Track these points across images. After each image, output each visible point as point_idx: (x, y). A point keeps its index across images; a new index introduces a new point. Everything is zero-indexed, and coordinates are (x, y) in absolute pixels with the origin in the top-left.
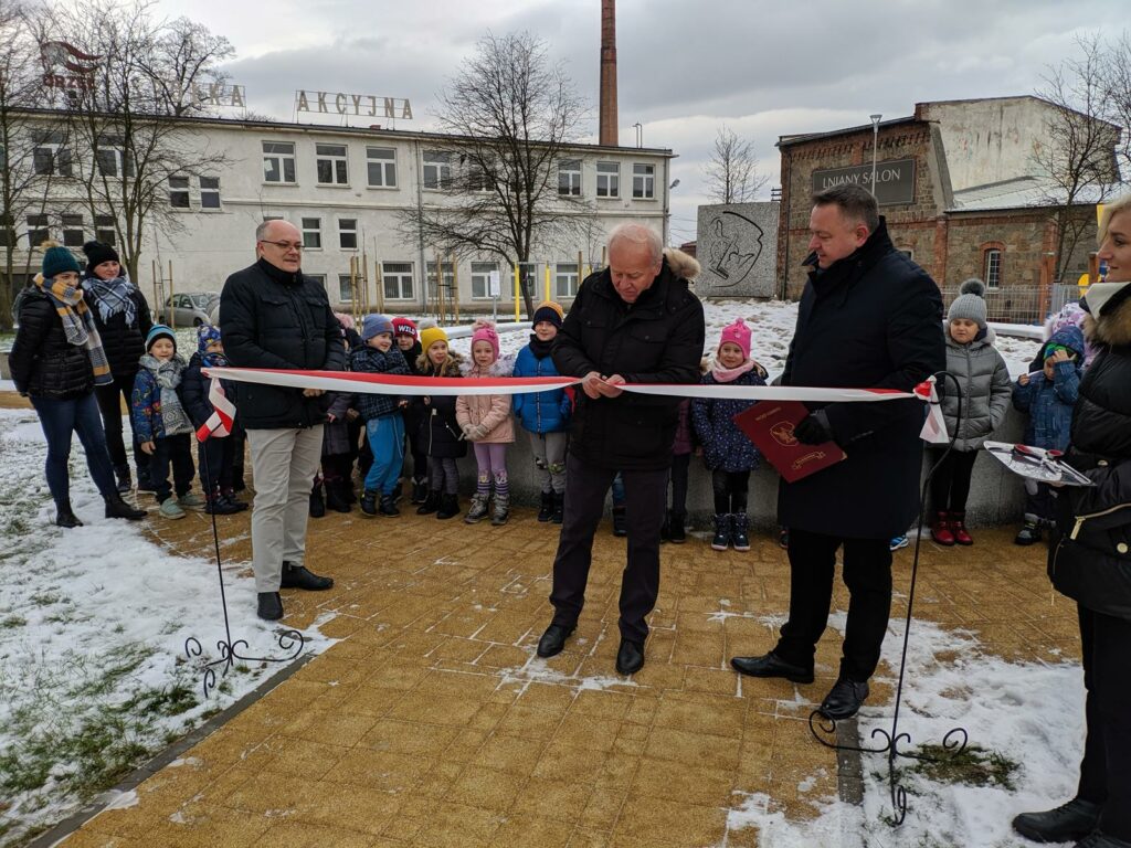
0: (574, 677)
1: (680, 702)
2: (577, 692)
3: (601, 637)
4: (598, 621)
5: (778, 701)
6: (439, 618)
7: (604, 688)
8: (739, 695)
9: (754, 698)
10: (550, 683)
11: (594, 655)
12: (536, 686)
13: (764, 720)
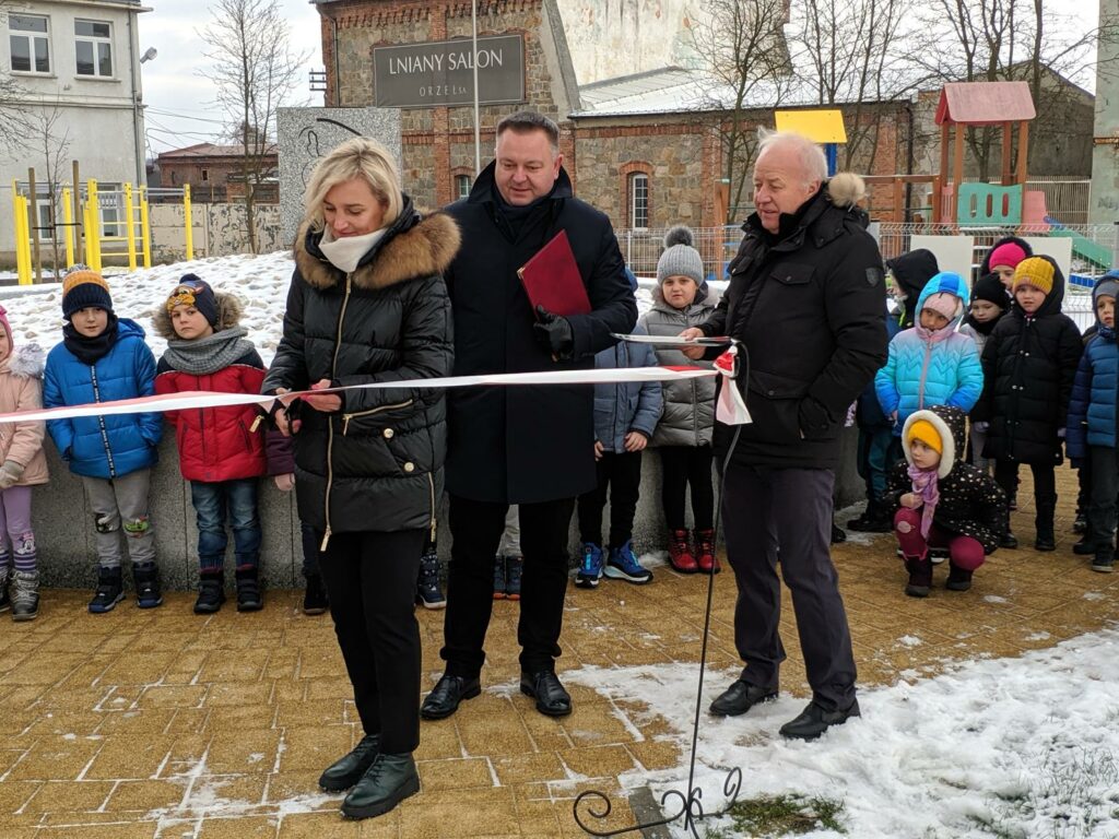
0: (264, 803)
1: (427, 807)
2: (277, 820)
3: (281, 748)
4: (268, 727)
5: (549, 783)
6: (10, 760)
7: (313, 809)
8: (497, 783)
9: (516, 784)
10: (232, 817)
11: (281, 771)
12: (212, 824)
13: (540, 807)
